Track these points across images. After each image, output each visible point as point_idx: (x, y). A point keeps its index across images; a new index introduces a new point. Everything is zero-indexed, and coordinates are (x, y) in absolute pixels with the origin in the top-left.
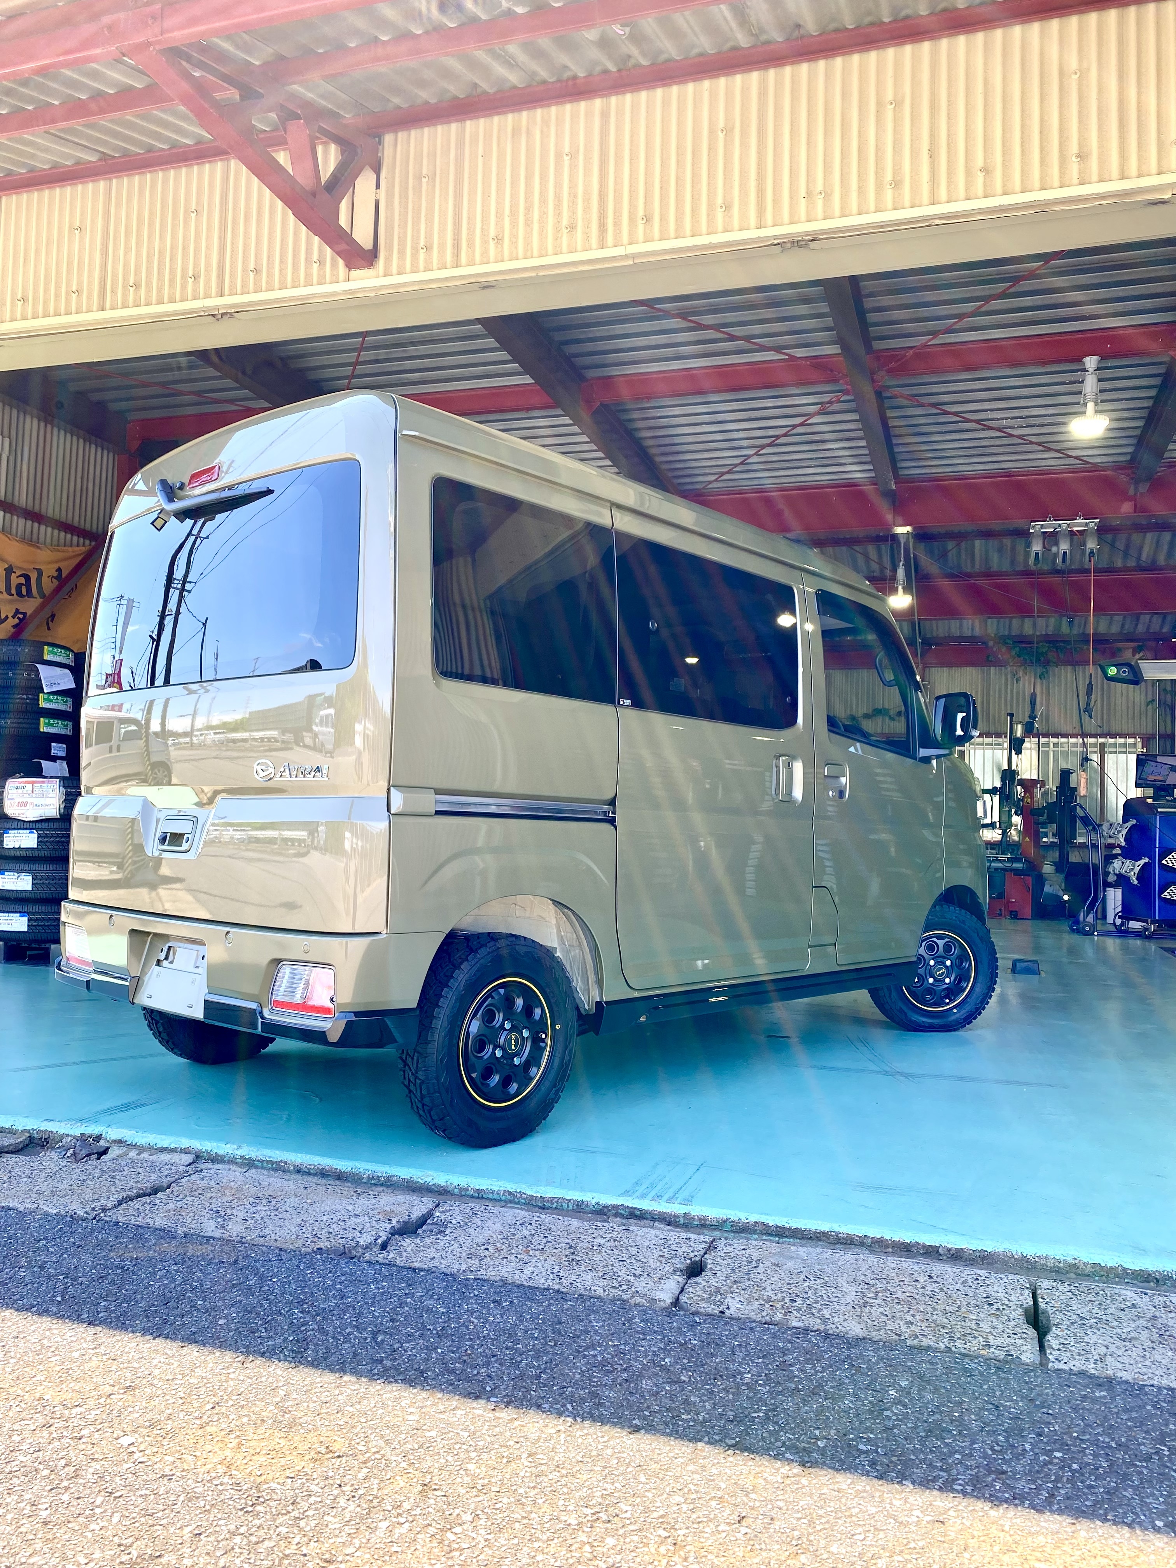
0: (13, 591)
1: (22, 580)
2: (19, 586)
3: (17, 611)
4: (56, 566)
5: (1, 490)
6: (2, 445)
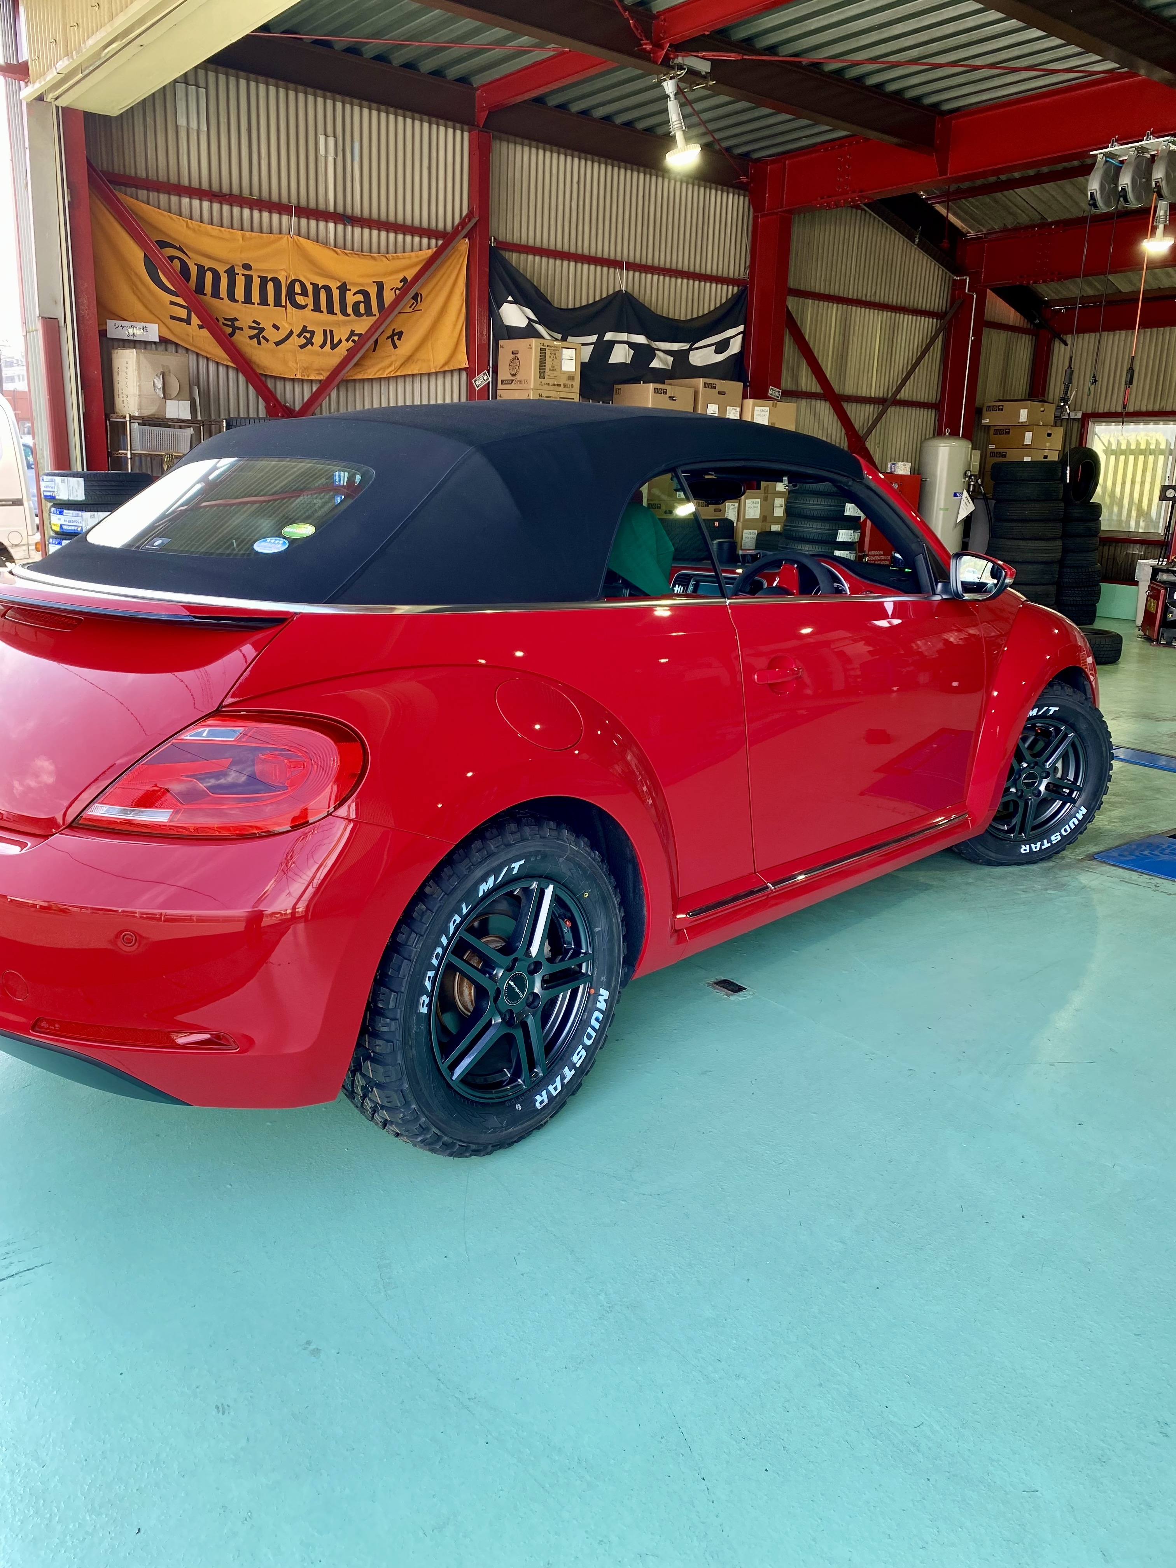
0: (350, 311)
2: (356, 305)
3: (352, 333)
4: (402, 276)
5: (329, 199)
6: (326, 146)
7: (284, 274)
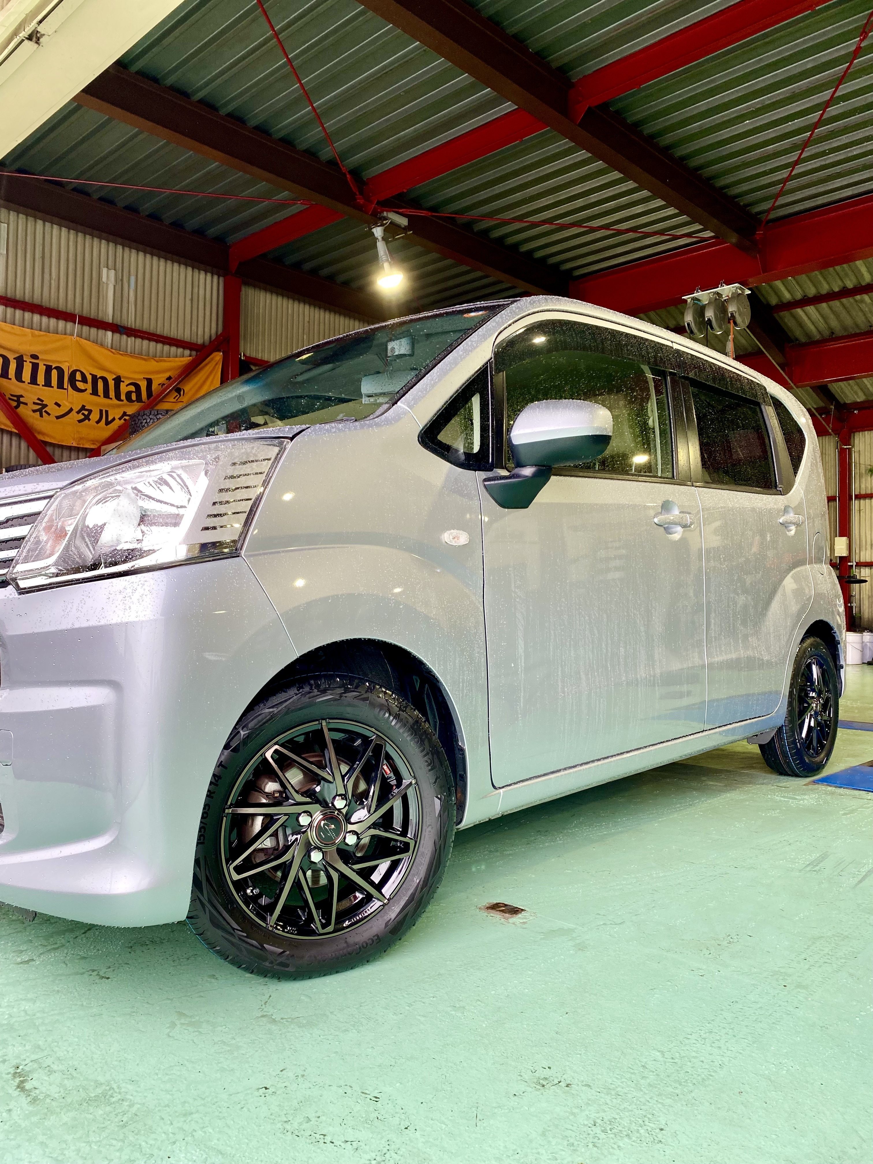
0: (123, 397)
1: (132, 388)
2: (128, 394)
3: (125, 414)
4: (167, 375)
5: (109, 315)
6: (108, 277)
7: (67, 364)
